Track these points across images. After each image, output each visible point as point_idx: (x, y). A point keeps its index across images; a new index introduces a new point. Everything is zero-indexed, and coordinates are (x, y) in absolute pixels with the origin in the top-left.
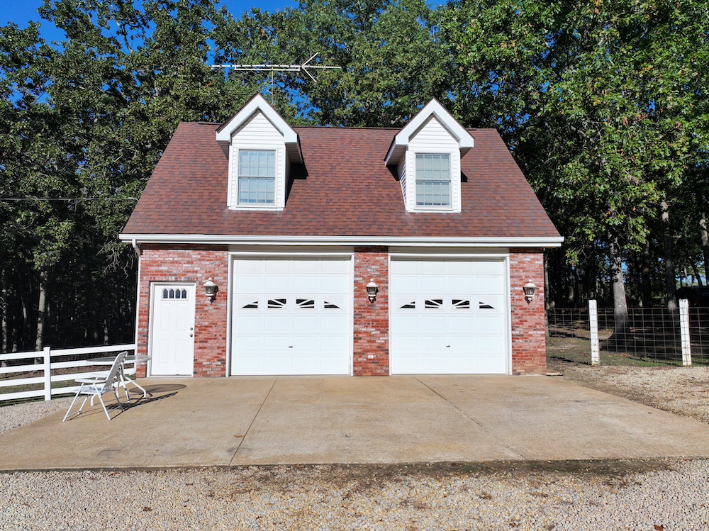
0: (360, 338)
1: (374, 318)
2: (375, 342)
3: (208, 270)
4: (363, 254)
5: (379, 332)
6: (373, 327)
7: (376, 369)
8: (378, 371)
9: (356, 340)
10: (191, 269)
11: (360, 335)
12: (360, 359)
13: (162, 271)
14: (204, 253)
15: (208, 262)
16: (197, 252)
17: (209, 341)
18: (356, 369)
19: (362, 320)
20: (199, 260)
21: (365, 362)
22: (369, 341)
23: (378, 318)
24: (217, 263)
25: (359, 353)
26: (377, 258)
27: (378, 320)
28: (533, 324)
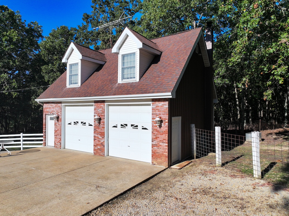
0: (96, 139)
1: (100, 131)
2: (100, 141)
3: (57, 110)
4: (97, 103)
5: (101, 137)
6: (100, 135)
7: (100, 153)
9: (95, 140)
10: (53, 110)
12: (96, 148)
13: (47, 111)
14: (56, 104)
15: (57, 108)
16: (55, 104)
17: (57, 136)
18: (94, 152)
19: (96, 132)
20: (55, 107)
21: (97, 150)
22: (98, 141)
23: (101, 131)
24: (59, 108)
25: (95, 145)
26: (101, 105)
27: (101, 132)
28: (162, 139)
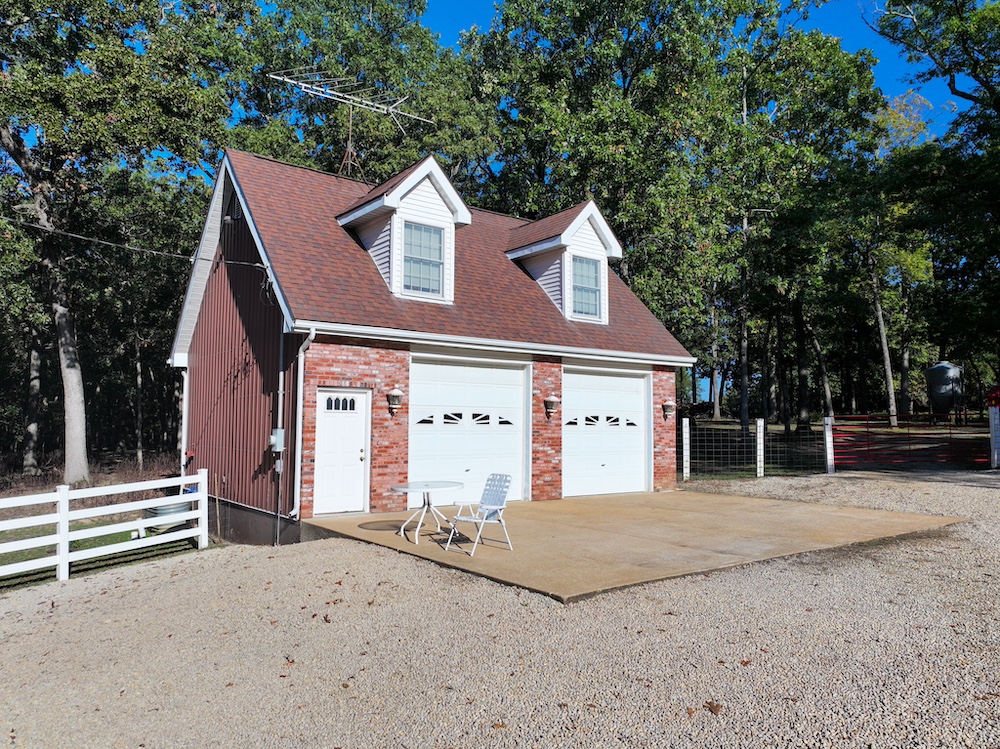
0: (538, 459)
1: (550, 435)
2: (550, 462)
4: (540, 363)
5: (554, 451)
6: (549, 446)
7: (552, 492)
8: (553, 494)
9: (535, 460)
11: (538, 455)
12: (538, 482)
13: (333, 373)
14: (383, 352)
15: (388, 365)
16: (376, 350)
17: (389, 465)
18: (535, 493)
19: (540, 438)
20: (378, 360)
21: (543, 485)
22: (546, 462)
23: (554, 435)
24: (398, 366)
25: (537, 475)
26: (553, 369)
27: (553, 438)
28: (667, 441)
